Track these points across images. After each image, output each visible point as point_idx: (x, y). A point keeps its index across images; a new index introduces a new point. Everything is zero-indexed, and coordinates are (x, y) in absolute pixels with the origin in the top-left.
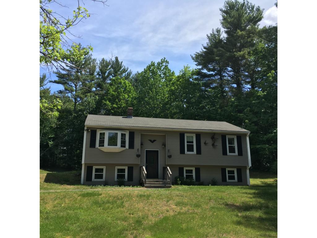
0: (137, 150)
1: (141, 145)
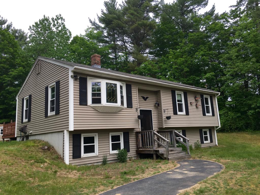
0: (135, 109)
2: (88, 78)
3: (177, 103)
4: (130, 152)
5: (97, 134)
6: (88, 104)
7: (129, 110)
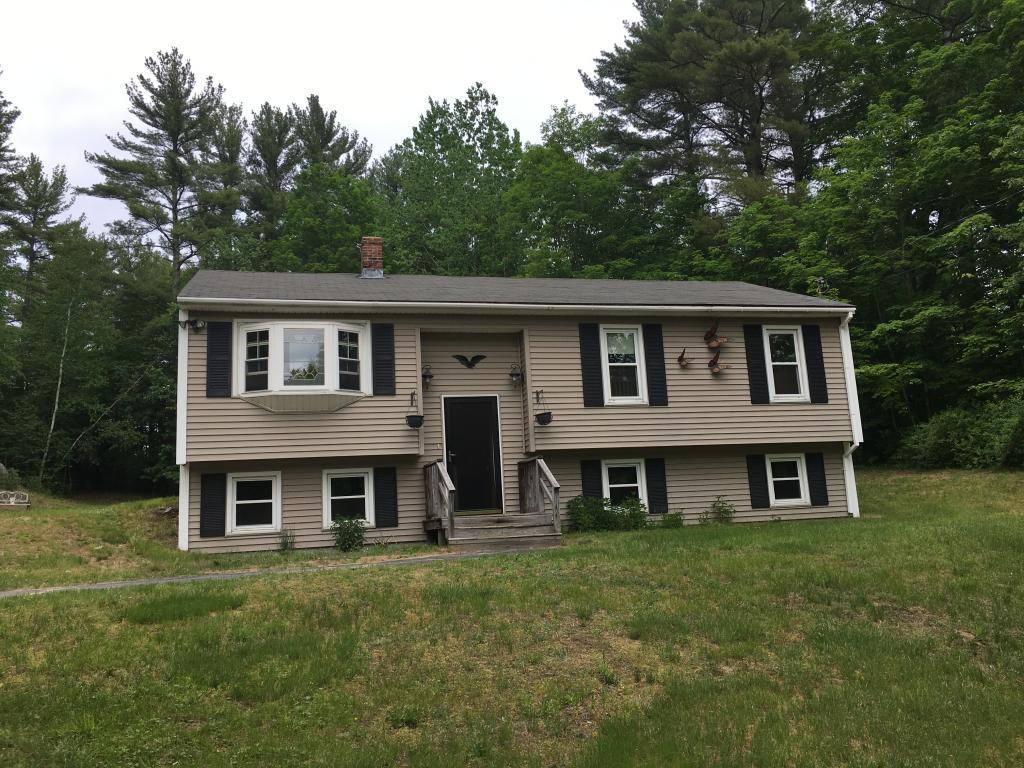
0: (409, 398)
1: (424, 377)
2: (236, 322)
3: (605, 366)
4: (400, 527)
5: (279, 474)
6: (234, 394)
7: (384, 401)
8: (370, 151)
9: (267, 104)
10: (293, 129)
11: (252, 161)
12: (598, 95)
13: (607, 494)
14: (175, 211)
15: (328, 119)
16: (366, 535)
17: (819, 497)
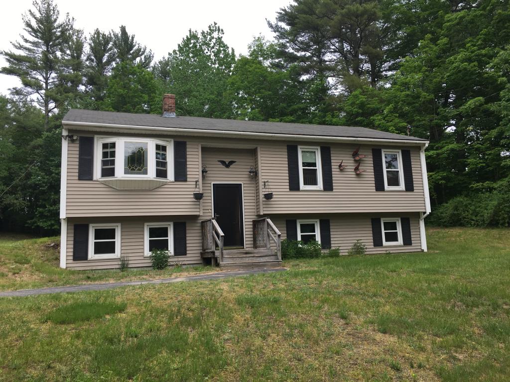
0: (195, 183)
1: (203, 172)
2: (96, 137)
3: (301, 168)
4: (188, 255)
5: (119, 225)
6: (95, 178)
7: (180, 184)
8: (153, 57)
9: (97, 29)
10: (111, 43)
11: (89, 59)
12: (275, 32)
13: (299, 239)
14: (47, 83)
15: (130, 38)
16: (169, 260)
17: (407, 241)
